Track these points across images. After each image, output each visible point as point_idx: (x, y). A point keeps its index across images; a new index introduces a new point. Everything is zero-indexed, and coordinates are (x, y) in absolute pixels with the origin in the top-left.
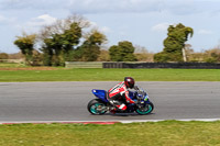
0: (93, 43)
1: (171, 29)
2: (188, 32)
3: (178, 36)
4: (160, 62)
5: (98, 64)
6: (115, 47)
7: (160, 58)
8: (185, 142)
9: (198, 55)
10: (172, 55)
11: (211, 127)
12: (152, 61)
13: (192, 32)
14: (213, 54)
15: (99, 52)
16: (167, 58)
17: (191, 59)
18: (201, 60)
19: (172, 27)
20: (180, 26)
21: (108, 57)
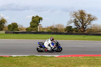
0: (2, 23)
1: (33, 18)
2: (40, 19)
3: (36, 21)
4: (28, 32)
5: (3, 32)
6: (10, 25)
7: (28, 30)
8: (38, 65)
9: (45, 29)
10: (34, 29)
11: (49, 59)
12: (25, 31)
13: (42, 19)
14: (51, 28)
15: (4, 27)
16: (31, 30)
17: (41, 30)
18: (45, 31)
19: (33, 17)
20: (37, 17)
21: (7, 29)
